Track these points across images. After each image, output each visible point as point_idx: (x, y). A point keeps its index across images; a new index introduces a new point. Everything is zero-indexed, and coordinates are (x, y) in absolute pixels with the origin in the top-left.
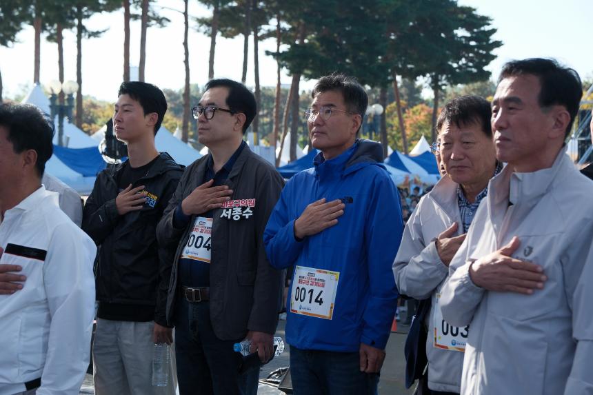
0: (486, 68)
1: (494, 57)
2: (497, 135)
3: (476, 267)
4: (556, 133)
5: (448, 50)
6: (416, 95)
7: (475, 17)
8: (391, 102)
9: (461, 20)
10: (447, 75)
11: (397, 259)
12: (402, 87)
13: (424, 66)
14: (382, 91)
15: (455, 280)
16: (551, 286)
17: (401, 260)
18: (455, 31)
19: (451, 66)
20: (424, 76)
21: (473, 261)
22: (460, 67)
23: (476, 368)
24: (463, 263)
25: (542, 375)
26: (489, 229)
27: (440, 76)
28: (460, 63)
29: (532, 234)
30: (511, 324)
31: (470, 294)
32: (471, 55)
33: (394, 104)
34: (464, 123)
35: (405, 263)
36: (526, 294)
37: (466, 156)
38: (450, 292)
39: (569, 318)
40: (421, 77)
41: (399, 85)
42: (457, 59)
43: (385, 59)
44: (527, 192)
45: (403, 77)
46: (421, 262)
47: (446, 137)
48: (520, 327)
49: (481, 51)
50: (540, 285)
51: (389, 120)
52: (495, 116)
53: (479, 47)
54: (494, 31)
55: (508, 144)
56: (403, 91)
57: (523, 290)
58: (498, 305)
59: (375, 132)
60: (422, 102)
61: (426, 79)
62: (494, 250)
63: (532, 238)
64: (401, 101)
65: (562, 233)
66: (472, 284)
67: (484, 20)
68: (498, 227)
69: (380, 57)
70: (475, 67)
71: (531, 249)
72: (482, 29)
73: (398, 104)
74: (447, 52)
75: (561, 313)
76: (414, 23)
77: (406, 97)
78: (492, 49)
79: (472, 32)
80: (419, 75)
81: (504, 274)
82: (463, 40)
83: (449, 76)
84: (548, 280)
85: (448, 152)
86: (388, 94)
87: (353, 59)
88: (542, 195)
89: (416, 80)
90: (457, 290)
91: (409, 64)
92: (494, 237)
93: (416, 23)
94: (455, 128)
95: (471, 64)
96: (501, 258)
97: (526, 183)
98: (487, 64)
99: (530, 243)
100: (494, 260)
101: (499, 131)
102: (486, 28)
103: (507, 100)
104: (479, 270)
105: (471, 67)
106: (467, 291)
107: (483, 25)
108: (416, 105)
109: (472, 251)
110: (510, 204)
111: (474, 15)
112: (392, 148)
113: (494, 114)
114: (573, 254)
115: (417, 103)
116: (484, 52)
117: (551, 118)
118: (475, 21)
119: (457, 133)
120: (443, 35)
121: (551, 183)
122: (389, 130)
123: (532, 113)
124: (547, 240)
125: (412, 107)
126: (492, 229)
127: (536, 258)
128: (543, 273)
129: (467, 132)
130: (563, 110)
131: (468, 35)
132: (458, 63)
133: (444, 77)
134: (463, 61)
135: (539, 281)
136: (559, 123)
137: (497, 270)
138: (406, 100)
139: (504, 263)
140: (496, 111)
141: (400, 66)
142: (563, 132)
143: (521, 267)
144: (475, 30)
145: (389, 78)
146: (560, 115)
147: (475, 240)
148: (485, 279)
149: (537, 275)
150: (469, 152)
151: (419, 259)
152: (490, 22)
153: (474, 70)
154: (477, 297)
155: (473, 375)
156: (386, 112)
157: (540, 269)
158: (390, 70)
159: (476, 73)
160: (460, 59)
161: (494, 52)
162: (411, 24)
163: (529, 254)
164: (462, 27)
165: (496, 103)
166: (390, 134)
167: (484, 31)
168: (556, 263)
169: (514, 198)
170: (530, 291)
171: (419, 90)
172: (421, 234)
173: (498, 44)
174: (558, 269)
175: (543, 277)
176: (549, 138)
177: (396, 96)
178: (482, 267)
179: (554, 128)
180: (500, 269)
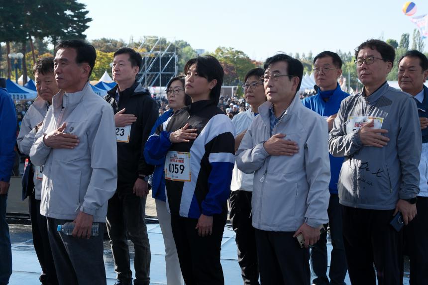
0: (83, 33)
1: (88, 27)
2: (57, 76)
3: (46, 137)
4: (85, 76)
5: (62, 22)
6: (44, 47)
7: (76, 4)
8: (29, 51)
9: (68, 5)
10: (61, 36)
11: (19, 137)
12: (35, 43)
13: (48, 31)
14: (23, 45)
15: (37, 144)
16: (81, 145)
17: (21, 137)
18: (65, 12)
19: (63, 31)
20: (48, 37)
21: (45, 135)
22: (68, 32)
23: (48, 185)
24: (40, 136)
25: (79, 186)
26: (53, 120)
27: (57, 37)
28: (69, 30)
29: (74, 121)
30: (64, 163)
31: (44, 150)
32: (74, 25)
33: (31, 53)
34: (45, 72)
35: (22, 138)
36: (70, 149)
37: (48, 88)
38: (35, 149)
39: (90, 160)
40: (46, 37)
41: (33, 41)
42: (67, 28)
43: (24, 26)
44: (71, 102)
45: (35, 37)
46: (29, 138)
47: (37, 79)
48: (68, 164)
49: (80, 24)
50: (77, 144)
51: (27, 62)
52: (56, 67)
53: (79, 21)
54: (87, 12)
55: (62, 81)
56: (36, 45)
57: (69, 147)
58: (58, 155)
59: (19, 69)
60: (48, 51)
61: (49, 38)
62: (55, 129)
63: (73, 124)
64: (35, 51)
65: (87, 121)
66: (45, 145)
67: (82, 6)
68: (57, 118)
69: (21, 25)
70: (77, 32)
71: (73, 129)
72: (81, 11)
73: (33, 52)
74: (61, 23)
75: (86, 157)
76: (41, 6)
77: (38, 49)
78: (86, 23)
79: (75, 13)
80: (45, 36)
81: (60, 140)
82: (70, 17)
83: (63, 37)
84: (80, 142)
85: (39, 86)
86: (27, 46)
87: (5, 26)
88: (78, 103)
89: (43, 39)
90: (38, 148)
91: (39, 30)
92: (56, 123)
93: (42, 6)
94: (41, 74)
95: (75, 31)
96: (58, 133)
97: (70, 98)
98: (84, 31)
99: (72, 126)
100: (55, 134)
101: (58, 74)
102: (83, 10)
103: (61, 60)
104: (48, 139)
105: (75, 32)
106: (43, 149)
107: (81, 9)
108: (44, 53)
109: (45, 130)
110: (63, 108)
111: (75, 3)
112: (30, 78)
113: (55, 66)
114: (92, 130)
115: (45, 52)
116: (82, 24)
117: (82, 69)
118: (76, 6)
119: (43, 77)
120: (58, 14)
121: (82, 98)
122: (28, 68)
123: (73, 66)
124: (80, 124)
125: (42, 54)
126: (54, 120)
127: (75, 133)
128: (78, 138)
129: (47, 76)
130: (87, 65)
131: (72, 14)
132: (67, 30)
133: (59, 38)
134: (70, 29)
135: (76, 142)
136: (85, 71)
137: (57, 138)
138: (38, 50)
139: (60, 135)
140: (56, 64)
141: (34, 31)
142: (88, 75)
143: (68, 136)
144: (77, 11)
145: (27, 38)
146: (86, 67)
147: (47, 125)
148: (51, 143)
149: (75, 140)
150: (49, 86)
151: (28, 136)
152: (85, 7)
153: (77, 34)
154: (47, 151)
155: (47, 188)
156: (26, 57)
157: (76, 137)
158: (28, 33)
159: (77, 36)
160: (69, 28)
161: (88, 24)
162: (39, 6)
163: (72, 130)
164: (69, 10)
165: (56, 61)
166: (29, 70)
167: (81, 12)
168: (84, 134)
169: (64, 105)
170: (72, 147)
171: (46, 44)
172: (30, 124)
173: (89, 20)
174: (85, 137)
175: (78, 141)
176: (81, 78)
177: (32, 48)
178: (50, 137)
179: (83, 73)
180: (58, 138)
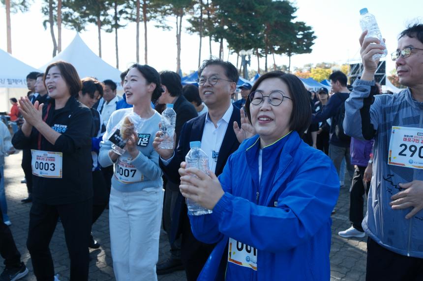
78: (313, 40)
153: (305, 49)
